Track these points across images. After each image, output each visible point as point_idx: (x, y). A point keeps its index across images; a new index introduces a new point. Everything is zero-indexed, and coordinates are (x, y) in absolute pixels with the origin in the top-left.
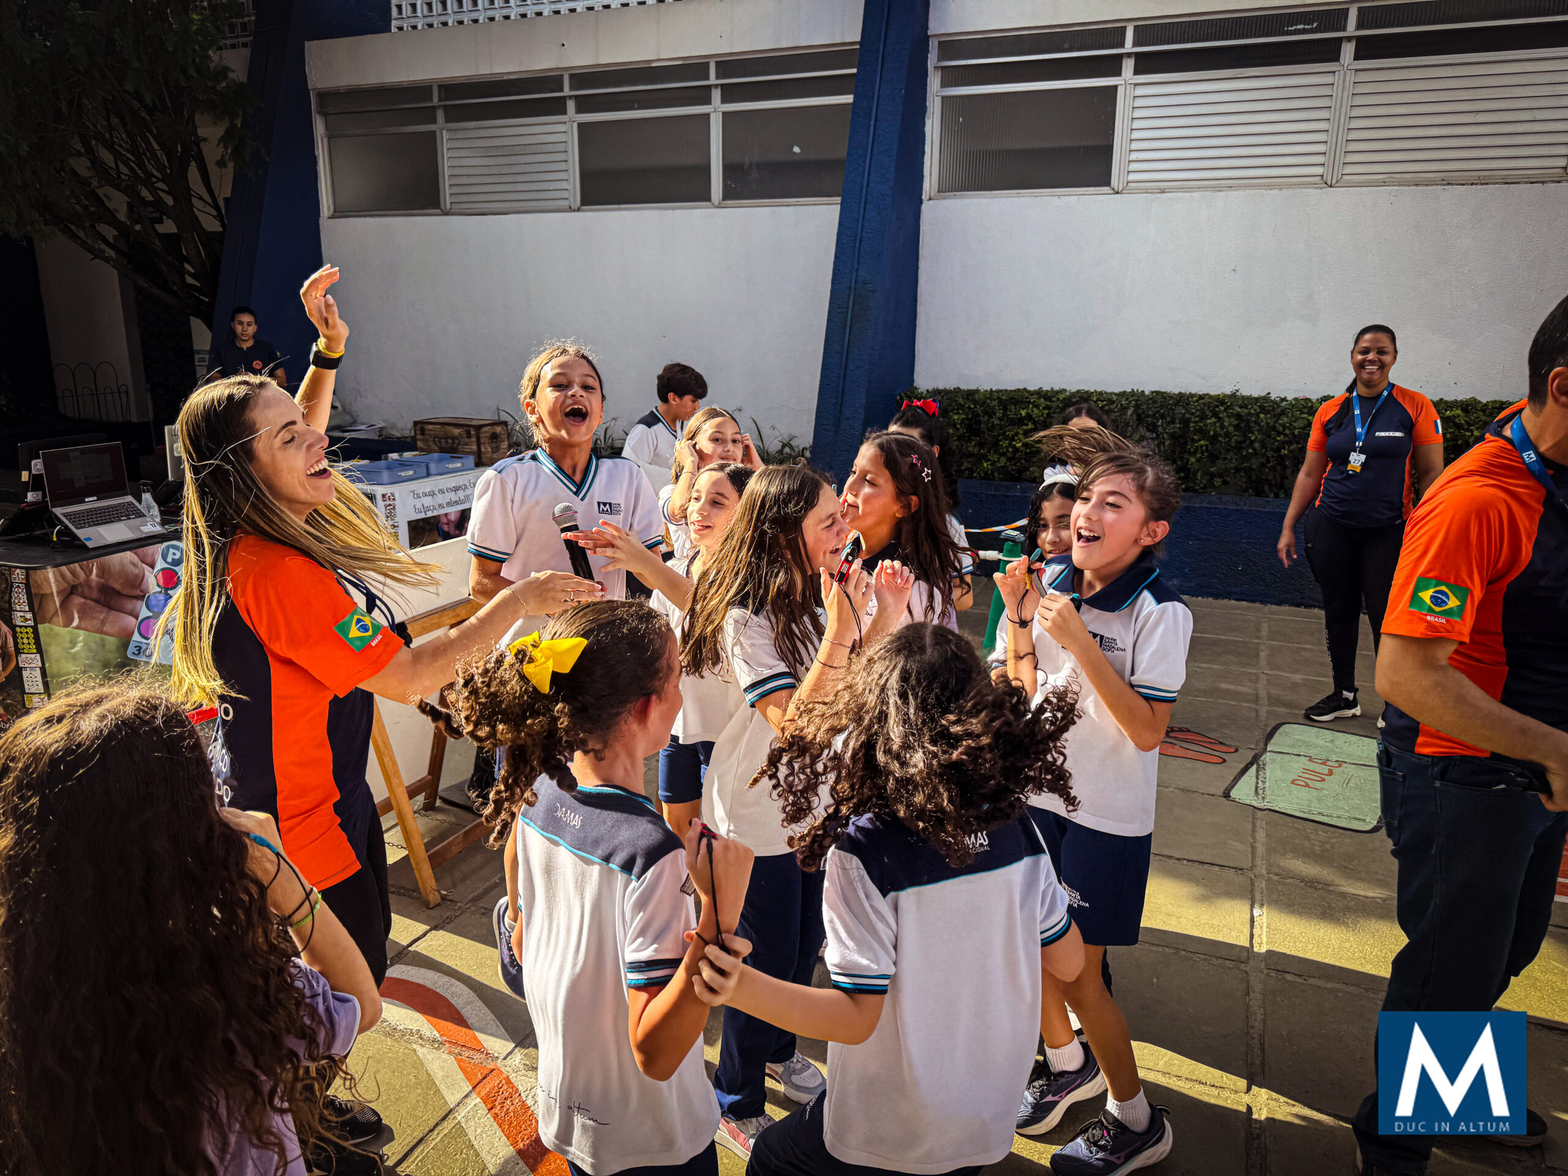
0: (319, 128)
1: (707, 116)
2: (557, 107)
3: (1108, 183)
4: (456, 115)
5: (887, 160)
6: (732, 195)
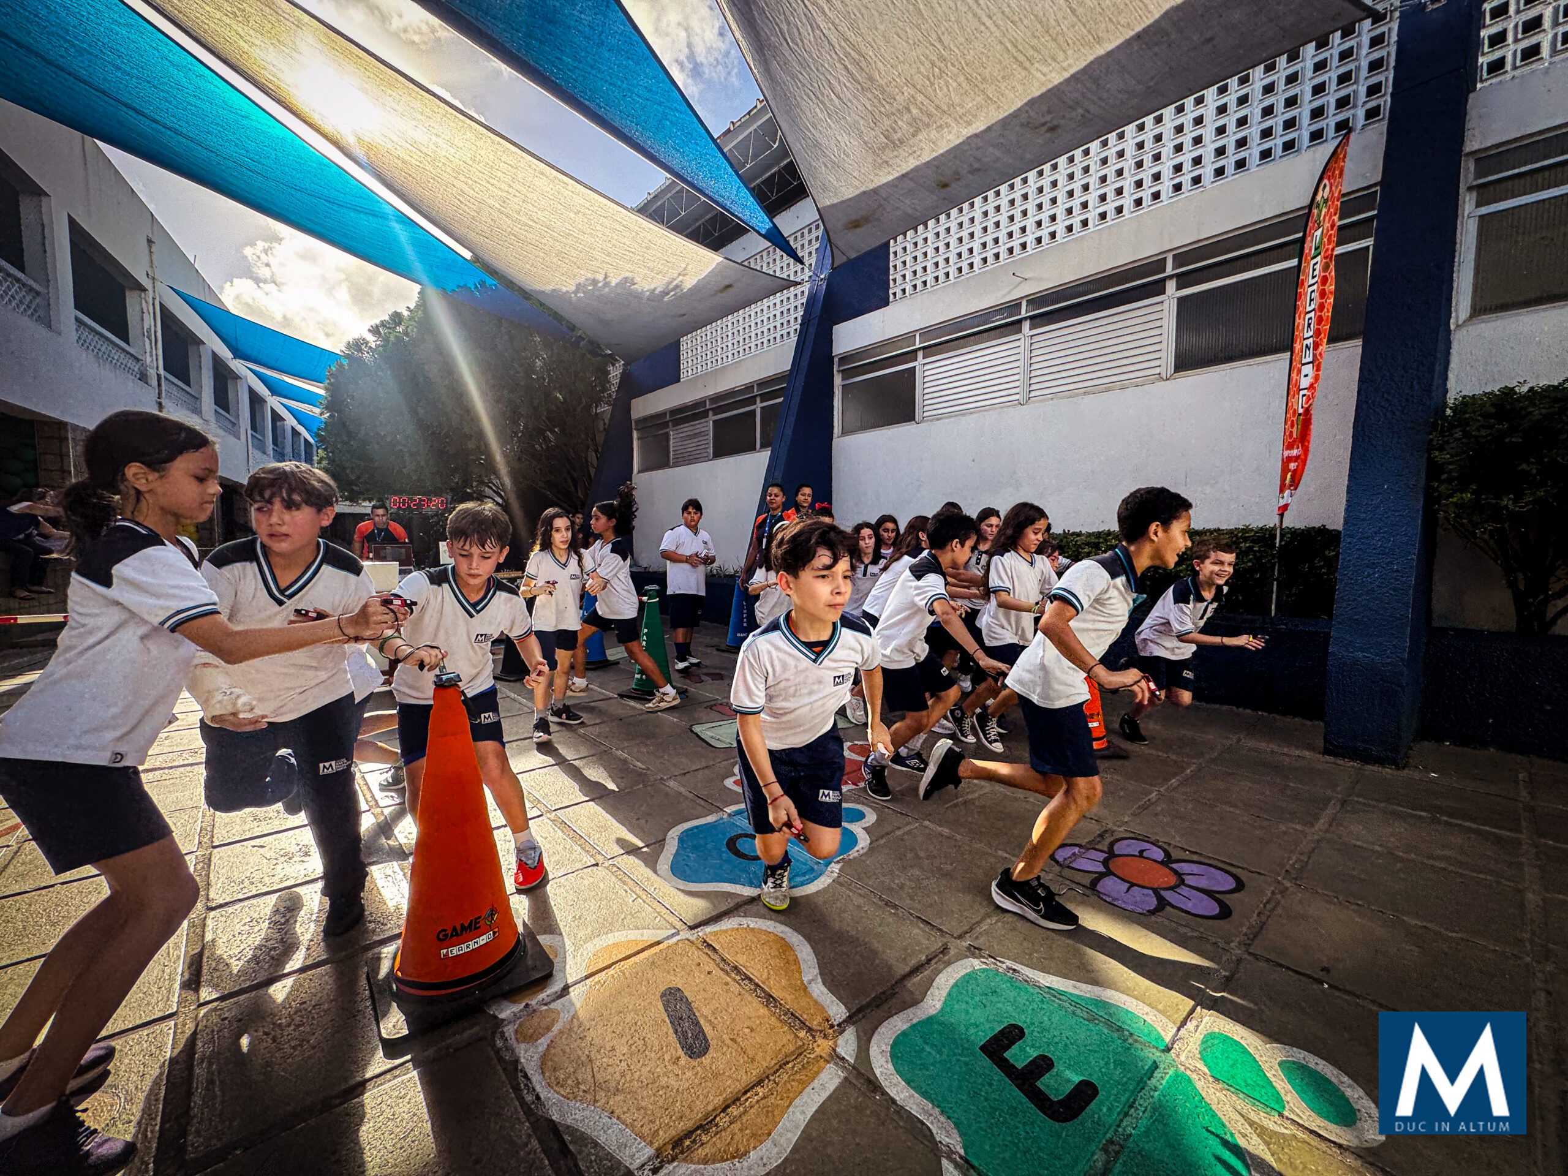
0: (635, 435)
1: (754, 410)
2: (704, 415)
3: (913, 419)
4: (677, 423)
5: (792, 419)
6: (764, 446)
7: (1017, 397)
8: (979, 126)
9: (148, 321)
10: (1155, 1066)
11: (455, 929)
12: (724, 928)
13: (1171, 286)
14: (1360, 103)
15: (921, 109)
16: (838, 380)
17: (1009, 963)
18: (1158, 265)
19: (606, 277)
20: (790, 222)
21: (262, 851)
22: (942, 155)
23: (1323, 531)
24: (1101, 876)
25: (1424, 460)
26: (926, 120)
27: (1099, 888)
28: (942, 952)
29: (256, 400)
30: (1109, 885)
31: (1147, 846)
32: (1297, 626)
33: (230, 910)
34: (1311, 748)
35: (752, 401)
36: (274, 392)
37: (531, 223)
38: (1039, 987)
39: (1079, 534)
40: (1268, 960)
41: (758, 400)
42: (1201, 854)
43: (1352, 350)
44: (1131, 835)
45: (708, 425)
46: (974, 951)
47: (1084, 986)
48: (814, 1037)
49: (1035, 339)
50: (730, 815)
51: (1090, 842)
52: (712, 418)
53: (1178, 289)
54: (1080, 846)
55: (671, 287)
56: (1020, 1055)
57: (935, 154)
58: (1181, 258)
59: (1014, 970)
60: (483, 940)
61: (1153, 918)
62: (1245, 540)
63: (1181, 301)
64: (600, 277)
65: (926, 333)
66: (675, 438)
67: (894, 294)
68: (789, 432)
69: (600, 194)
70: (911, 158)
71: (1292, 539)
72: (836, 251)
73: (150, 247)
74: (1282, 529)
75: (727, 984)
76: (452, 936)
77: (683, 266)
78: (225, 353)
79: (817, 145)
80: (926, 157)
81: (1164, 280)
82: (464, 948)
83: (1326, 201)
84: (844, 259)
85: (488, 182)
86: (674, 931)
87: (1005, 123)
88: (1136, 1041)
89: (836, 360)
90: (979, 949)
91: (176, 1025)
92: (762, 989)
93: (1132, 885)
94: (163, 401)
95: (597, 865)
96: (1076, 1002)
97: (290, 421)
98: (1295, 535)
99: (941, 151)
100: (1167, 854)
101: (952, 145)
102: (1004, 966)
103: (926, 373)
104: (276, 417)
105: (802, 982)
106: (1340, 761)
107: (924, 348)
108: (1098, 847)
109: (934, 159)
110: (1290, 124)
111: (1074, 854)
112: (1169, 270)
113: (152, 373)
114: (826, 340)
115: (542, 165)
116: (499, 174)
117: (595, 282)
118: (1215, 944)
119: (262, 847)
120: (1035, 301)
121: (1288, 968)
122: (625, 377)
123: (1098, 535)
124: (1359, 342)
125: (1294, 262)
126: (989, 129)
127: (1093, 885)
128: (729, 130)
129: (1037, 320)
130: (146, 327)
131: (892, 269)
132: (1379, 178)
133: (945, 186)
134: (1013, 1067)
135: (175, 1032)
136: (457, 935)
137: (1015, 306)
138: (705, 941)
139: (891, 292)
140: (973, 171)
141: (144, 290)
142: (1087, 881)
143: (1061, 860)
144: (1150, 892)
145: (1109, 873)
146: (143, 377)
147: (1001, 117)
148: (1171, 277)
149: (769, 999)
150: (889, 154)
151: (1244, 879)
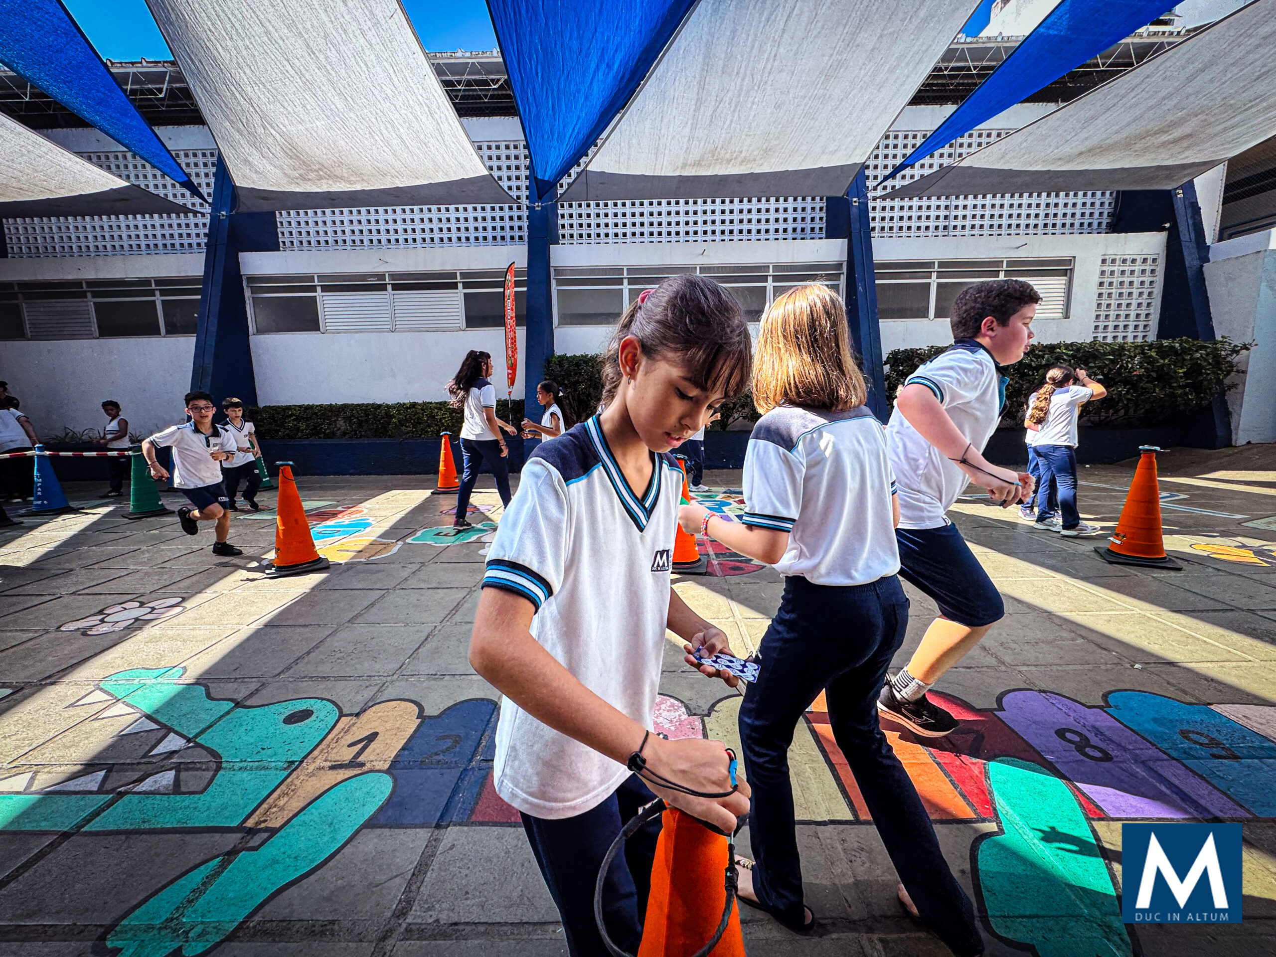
5: (214, 318)
7: (389, 327)
13: (460, 286)
18: (453, 275)
35: (150, 293)
49: (395, 296)
53: (464, 288)
58: (463, 275)
63: (465, 294)
65: (321, 277)
66: (31, 310)
67: (283, 242)
68: (214, 328)
72: (242, 205)
81: (457, 283)
84: (248, 211)
101: (341, 189)
103: (325, 302)
107: (321, 286)
110: (502, 228)
112: (459, 279)
120: (395, 276)
123: (440, 403)
124: (525, 327)
125: (502, 290)
126: (364, 190)
129: (396, 287)
131: (279, 224)
132: (527, 266)
137: (380, 276)
139: (279, 242)
148: (460, 282)
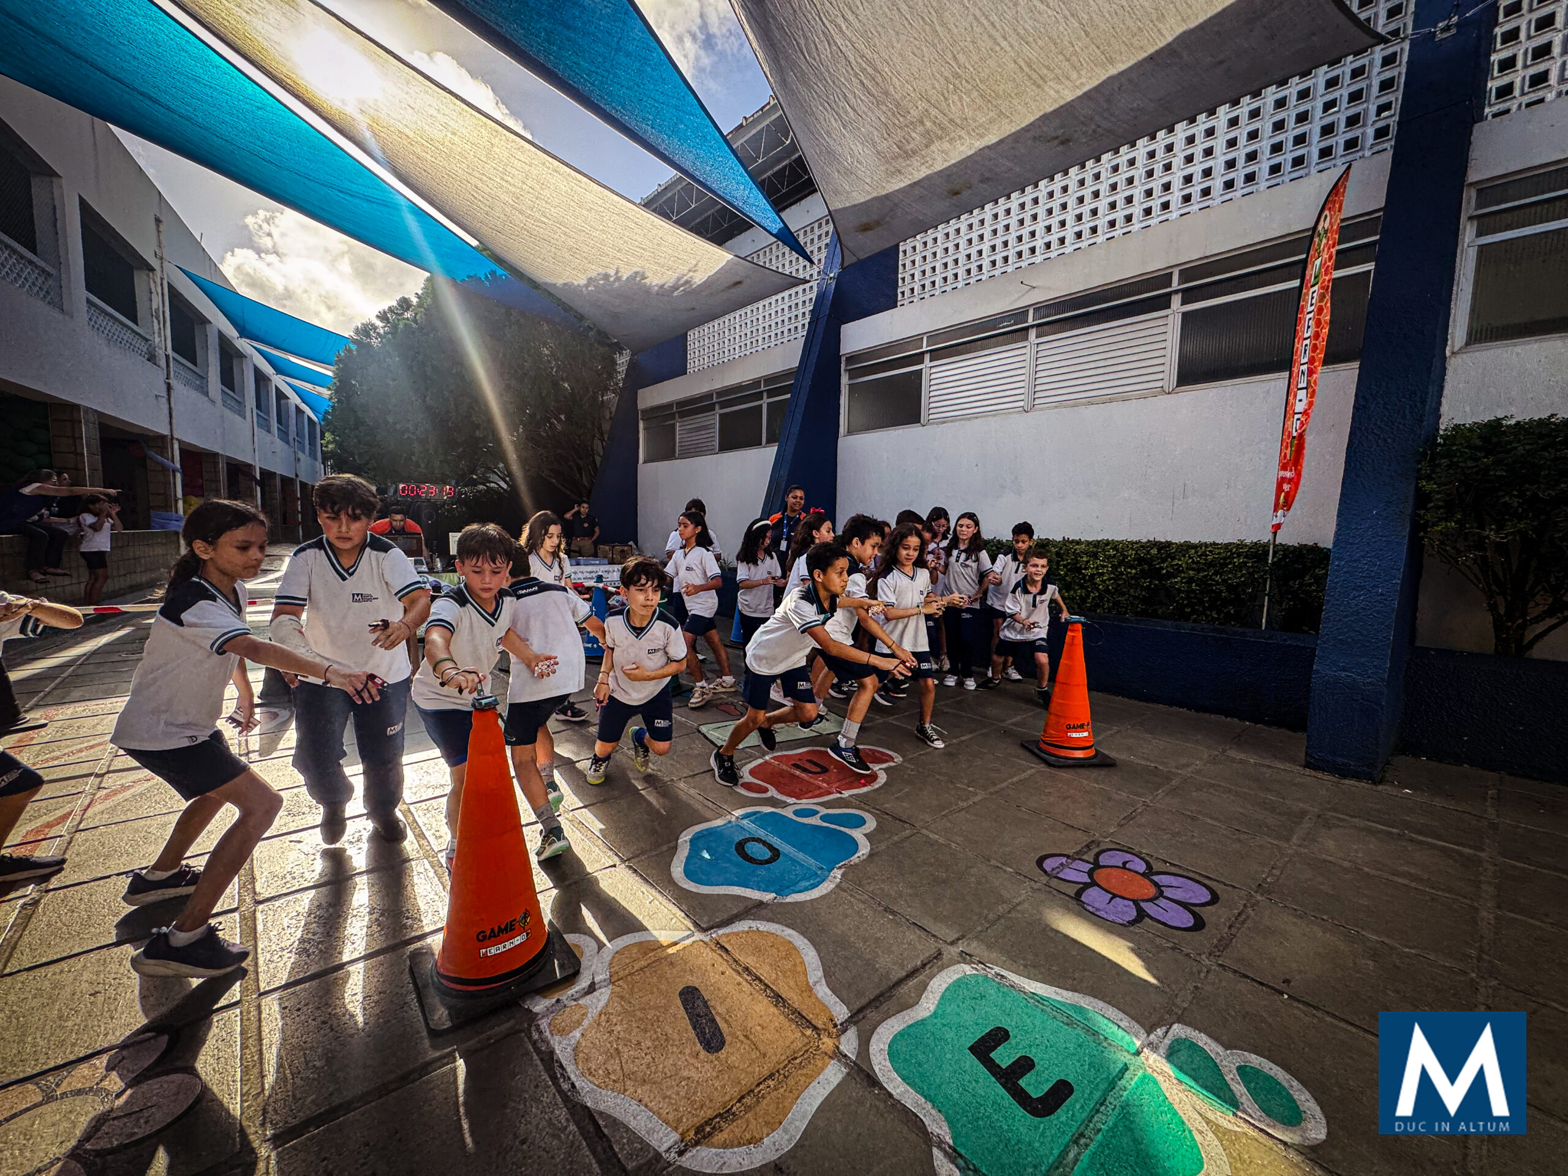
0: (641, 425)
1: (761, 406)
2: (711, 408)
3: (919, 422)
4: (683, 415)
5: (799, 418)
6: (770, 441)
7: (1022, 404)
8: (992, 139)
9: (156, 301)
10: (1126, 1068)
11: (492, 930)
12: (735, 930)
13: (1176, 300)
14: (1370, 122)
15: (934, 123)
16: (845, 380)
17: (997, 969)
18: (1164, 279)
19: (617, 272)
20: (798, 217)
21: (299, 846)
22: (954, 165)
23: (1315, 549)
24: (1086, 886)
25: (1412, 487)
26: (940, 133)
27: (1083, 899)
28: (936, 958)
29: (261, 378)
30: (1093, 896)
31: (1128, 857)
32: (1285, 640)
33: (277, 904)
34: (1293, 761)
35: (759, 396)
36: (279, 371)
37: (545, 220)
38: (1025, 993)
39: (1078, 542)
40: (1235, 972)
41: (765, 395)
42: (1180, 867)
43: (1348, 374)
44: (1118, 847)
45: (714, 419)
46: (965, 957)
47: (1064, 993)
48: (819, 1035)
49: (1041, 347)
50: (737, 818)
51: (1077, 853)
52: (718, 411)
53: (1184, 303)
54: (1068, 857)
55: (681, 282)
56: (1004, 1056)
57: (946, 165)
58: (1187, 274)
59: (1002, 976)
60: (518, 940)
61: (1132, 928)
62: (1239, 555)
63: (1185, 315)
64: (612, 272)
65: (933, 336)
66: (681, 429)
67: (903, 293)
68: (795, 430)
69: (613, 191)
70: (923, 167)
71: (1285, 556)
72: (846, 252)
73: (158, 226)
74: (1275, 546)
75: (739, 984)
76: (490, 937)
77: (694, 263)
78: (231, 332)
79: (830, 152)
80: (939, 166)
81: (1169, 294)
82: (501, 948)
83: (1326, 232)
84: (854, 260)
85: (502, 179)
86: (689, 932)
87: (1016, 137)
88: (1110, 1045)
89: (843, 359)
90: (970, 955)
91: (241, 1013)
92: (772, 990)
93: (1114, 896)
94: (173, 382)
95: (614, 866)
96: (1056, 1008)
97: (294, 399)
98: (1286, 552)
99: (953, 162)
100: (1149, 866)
101: (964, 156)
102: (993, 972)
103: (933, 376)
104: (281, 396)
105: (808, 983)
106: (1320, 775)
107: (931, 351)
108: (1085, 857)
109: (946, 169)
110: (1300, 140)
111: (1062, 864)
112: (1175, 284)
113: (160, 353)
114: (835, 339)
115: (556, 163)
116: (513, 171)
117: (606, 276)
118: (1188, 955)
119: (299, 842)
120: (1042, 308)
121: (1253, 980)
122: (632, 365)
123: (1097, 544)
124: (1356, 365)
125: (1296, 283)
126: (1001, 142)
127: (1079, 894)
128: (741, 126)
129: (1043, 329)
130: (154, 307)
131: (901, 267)
132: (1383, 205)
133: (957, 193)
134: (999, 1066)
135: (241, 1020)
136: (495, 936)
137: (1020, 314)
138: (718, 943)
139: (899, 290)
140: (984, 180)
141: (152, 270)
142: (1072, 890)
143: (1048, 869)
144: (1131, 903)
145: (1094, 883)
146: (152, 358)
147: (1013, 130)
148: (1176, 292)
149: (778, 999)
150: (901, 163)
151: (1219, 892)
